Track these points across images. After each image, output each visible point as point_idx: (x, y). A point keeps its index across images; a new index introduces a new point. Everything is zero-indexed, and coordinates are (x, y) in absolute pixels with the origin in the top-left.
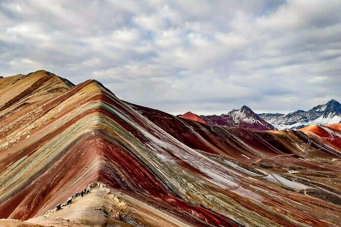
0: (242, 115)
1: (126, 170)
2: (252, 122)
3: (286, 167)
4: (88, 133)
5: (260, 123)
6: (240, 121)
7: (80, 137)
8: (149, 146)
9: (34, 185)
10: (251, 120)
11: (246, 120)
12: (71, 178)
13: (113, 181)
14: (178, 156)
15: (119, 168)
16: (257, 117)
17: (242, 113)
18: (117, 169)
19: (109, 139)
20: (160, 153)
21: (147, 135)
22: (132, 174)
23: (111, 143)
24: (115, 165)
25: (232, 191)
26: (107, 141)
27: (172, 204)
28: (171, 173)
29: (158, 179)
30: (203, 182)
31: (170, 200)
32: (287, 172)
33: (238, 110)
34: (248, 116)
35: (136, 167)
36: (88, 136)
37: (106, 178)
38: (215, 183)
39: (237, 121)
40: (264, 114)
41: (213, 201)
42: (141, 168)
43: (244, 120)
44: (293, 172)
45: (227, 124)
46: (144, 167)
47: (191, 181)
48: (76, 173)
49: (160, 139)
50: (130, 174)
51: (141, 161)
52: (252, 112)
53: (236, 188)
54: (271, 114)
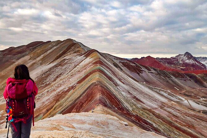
0: (185, 58)
1: (109, 99)
2: (192, 63)
3: (200, 96)
4: (95, 83)
5: (197, 63)
6: (183, 62)
7: (92, 84)
8: (119, 88)
9: (77, 102)
10: (191, 62)
11: (187, 61)
12: (90, 101)
13: (104, 103)
14: (132, 93)
15: (106, 98)
16: (195, 59)
17: (185, 57)
18: (106, 99)
19: (103, 86)
20: (123, 91)
21: (119, 82)
22: (111, 101)
23: (103, 87)
24: (104, 97)
25: (153, 110)
26: (102, 87)
27: (125, 114)
28: (127, 101)
29: (121, 104)
30: (140, 106)
31: (124, 112)
32: (199, 99)
33: (182, 55)
34: (189, 59)
35: (113, 98)
36: (95, 84)
37: (102, 102)
38: (146, 106)
39: (181, 62)
40: (200, 57)
41: (143, 114)
42: (115, 99)
43: (186, 61)
44: (203, 99)
45: (174, 64)
46: (116, 98)
47: (135, 105)
48: (91, 99)
49: (124, 83)
50: (110, 101)
51: (115, 95)
52: (192, 56)
53: (156, 109)
54: (206, 57)
